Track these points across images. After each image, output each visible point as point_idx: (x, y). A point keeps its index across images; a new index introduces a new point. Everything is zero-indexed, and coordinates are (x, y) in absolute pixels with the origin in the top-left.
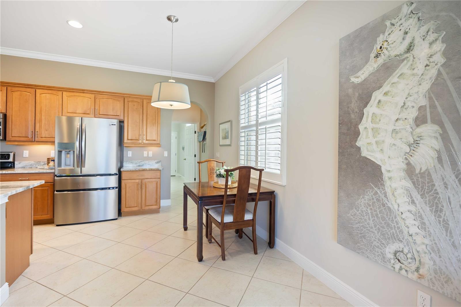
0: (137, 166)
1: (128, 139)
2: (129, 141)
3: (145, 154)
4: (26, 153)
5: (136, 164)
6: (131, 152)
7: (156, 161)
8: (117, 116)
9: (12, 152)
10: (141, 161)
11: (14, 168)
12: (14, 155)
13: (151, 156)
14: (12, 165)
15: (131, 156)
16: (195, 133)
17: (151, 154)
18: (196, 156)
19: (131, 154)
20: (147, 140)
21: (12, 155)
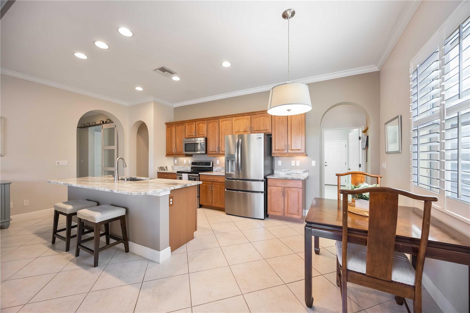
0: (285, 174)
1: (275, 150)
2: (276, 152)
3: (293, 163)
4: (218, 162)
5: (285, 172)
6: (280, 161)
7: (304, 170)
8: (266, 130)
9: (211, 161)
10: (289, 170)
11: (213, 171)
12: (213, 163)
13: (299, 165)
14: (211, 170)
15: (280, 165)
16: (360, 139)
17: (298, 164)
18: (361, 166)
19: (280, 163)
20: (292, 150)
21: (211, 163)
